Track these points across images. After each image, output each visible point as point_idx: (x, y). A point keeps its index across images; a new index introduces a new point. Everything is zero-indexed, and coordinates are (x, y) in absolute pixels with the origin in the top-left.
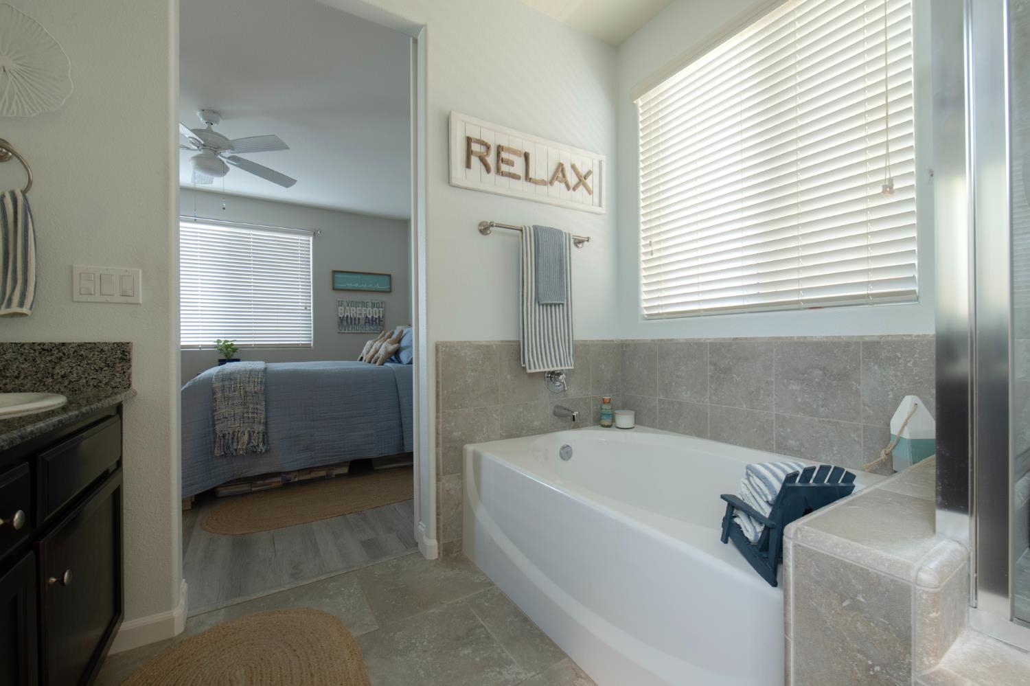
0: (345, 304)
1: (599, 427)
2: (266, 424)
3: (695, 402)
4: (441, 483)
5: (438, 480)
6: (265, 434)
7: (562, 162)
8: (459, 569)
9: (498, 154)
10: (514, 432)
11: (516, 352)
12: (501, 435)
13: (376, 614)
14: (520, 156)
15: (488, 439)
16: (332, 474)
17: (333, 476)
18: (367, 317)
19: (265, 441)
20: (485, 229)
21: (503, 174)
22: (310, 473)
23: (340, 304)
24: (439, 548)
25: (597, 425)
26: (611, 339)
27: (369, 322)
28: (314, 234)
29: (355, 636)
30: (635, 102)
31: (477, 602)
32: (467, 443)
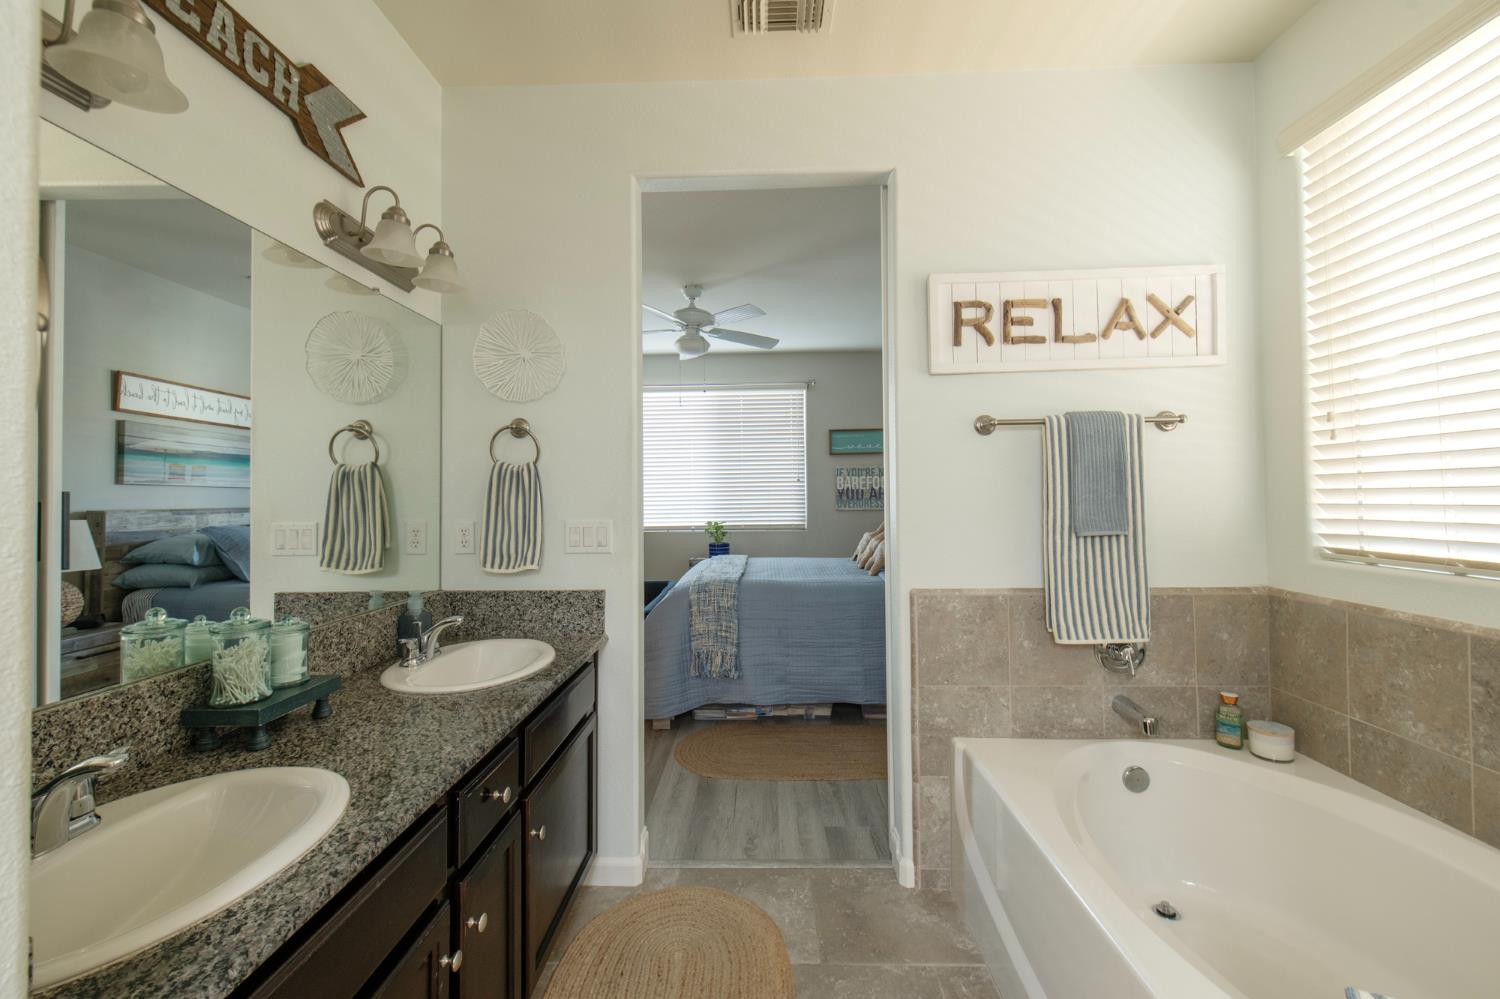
0: (845, 472)
1: (1211, 743)
2: (738, 646)
3: (1438, 749)
4: (918, 785)
5: (915, 780)
6: (737, 657)
7: (1126, 296)
8: (940, 916)
9: (1006, 313)
10: (1037, 729)
11: (1037, 607)
12: (1013, 730)
13: (822, 942)
14: (1045, 307)
15: (992, 734)
16: (811, 715)
17: (813, 717)
18: (873, 489)
19: (738, 667)
20: (985, 427)
21: (1014, 341)
22: (786, 709)
23: (839, 473)
24: (916, 874)
25: (1211, 738)
26: (1243, 586)
27: (875, 496)
28: (808, 387)
29: (792, 963)
30: (1291, 154)
31: (952, 980)
32: (957, 736)
